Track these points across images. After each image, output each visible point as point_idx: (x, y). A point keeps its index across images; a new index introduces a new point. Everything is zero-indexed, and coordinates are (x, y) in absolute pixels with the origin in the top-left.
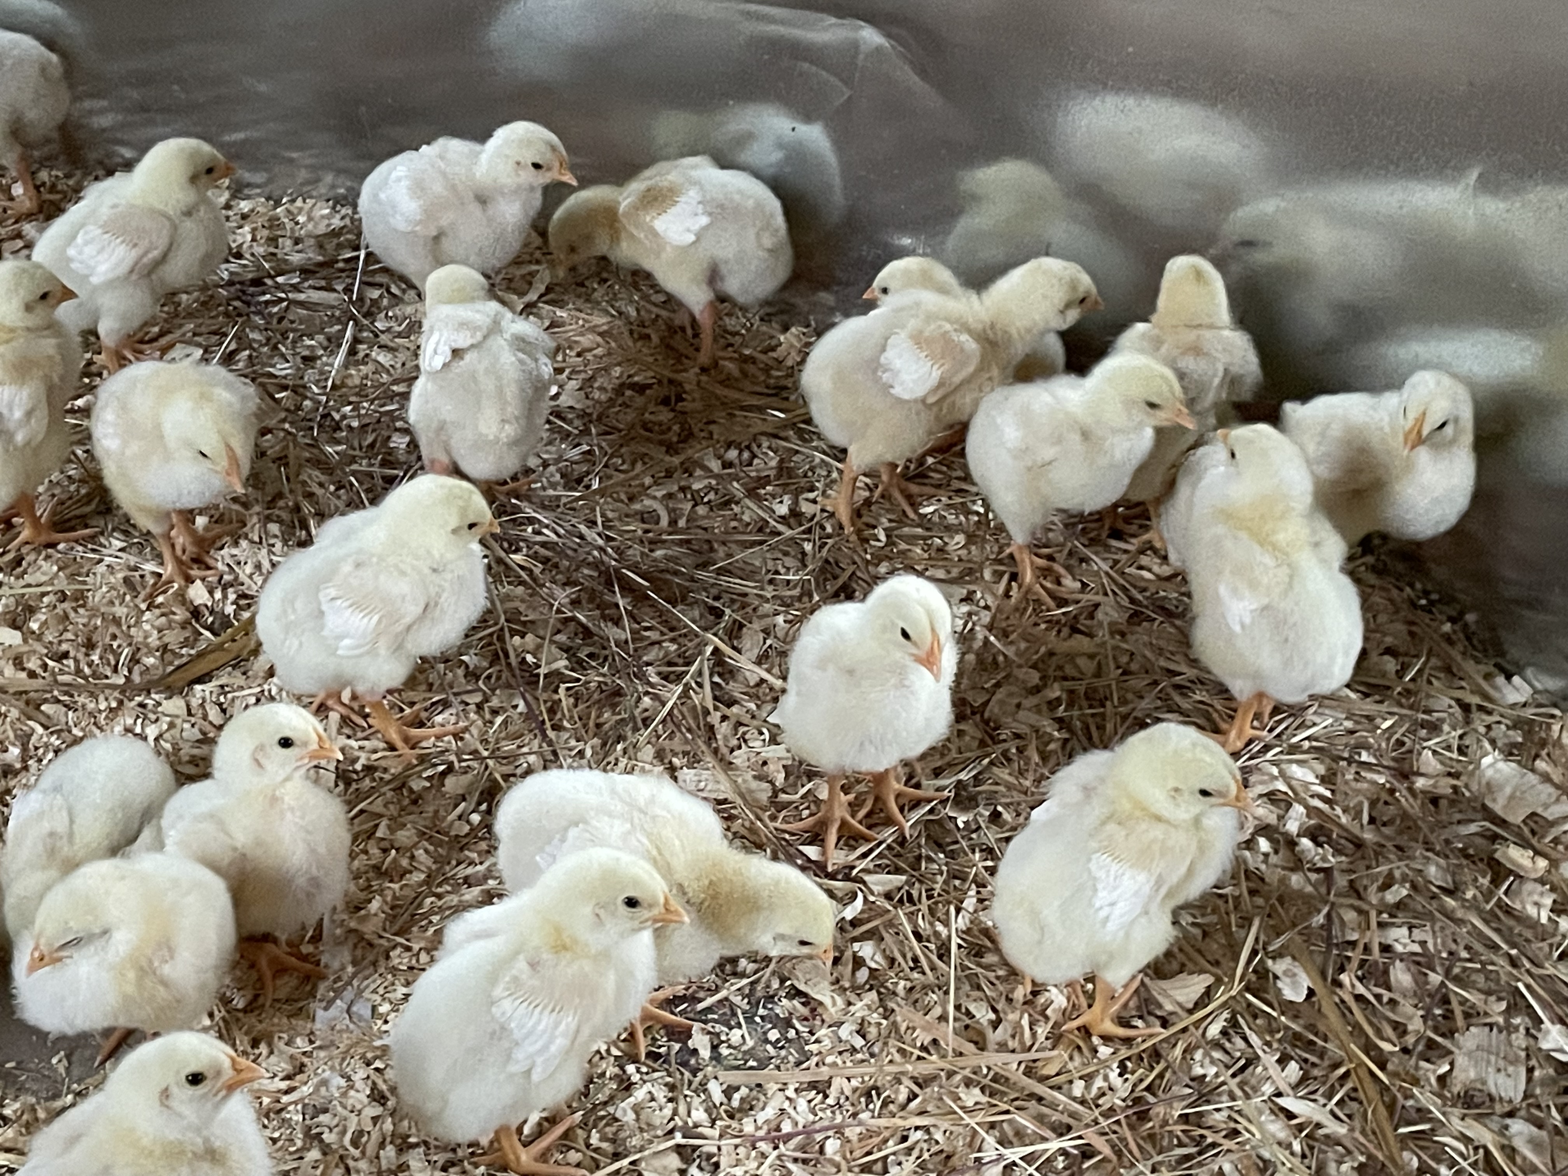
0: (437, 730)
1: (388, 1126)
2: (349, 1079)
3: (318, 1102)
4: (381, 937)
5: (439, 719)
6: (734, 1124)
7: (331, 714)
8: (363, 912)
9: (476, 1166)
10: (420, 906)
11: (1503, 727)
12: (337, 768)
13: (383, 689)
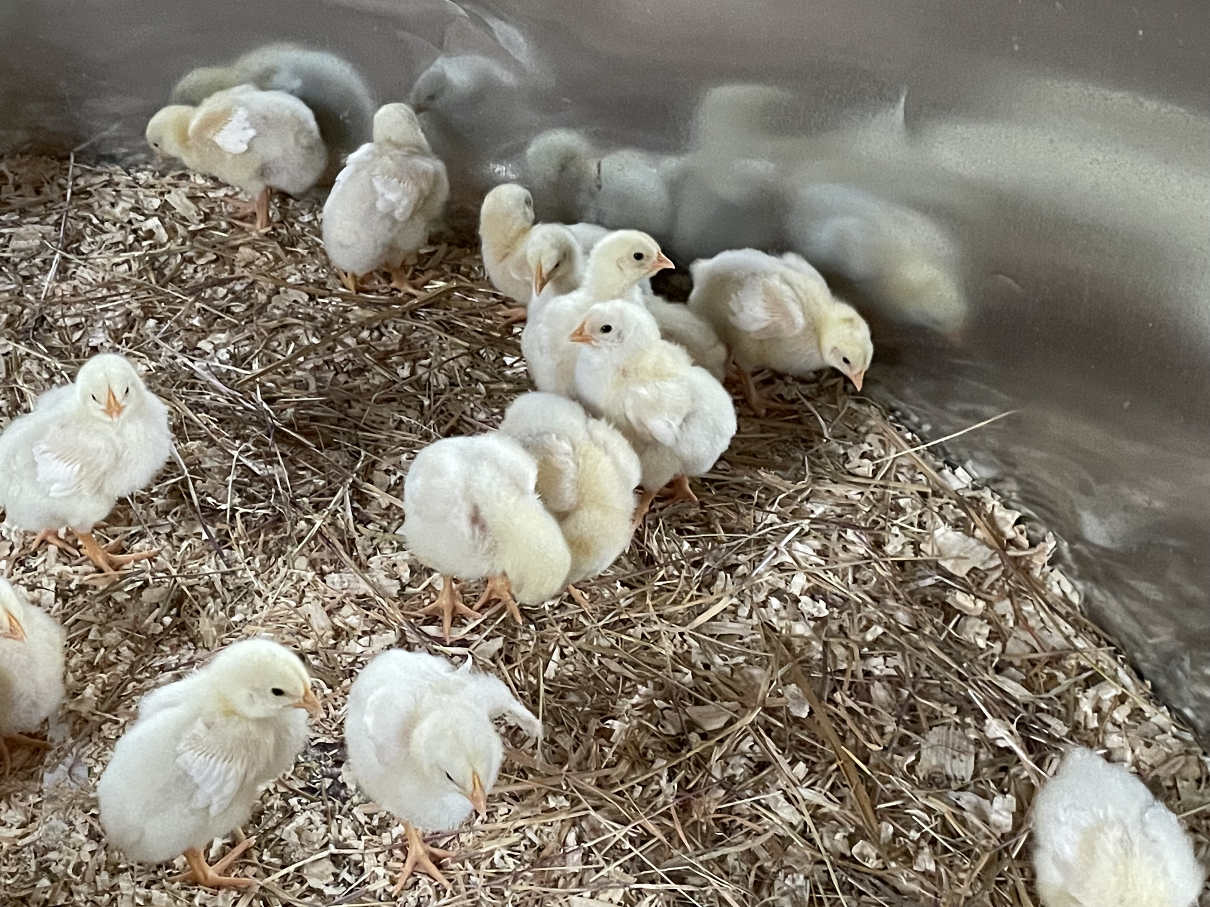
0: (136, 555)
1: (102, 856)
2: (70, 823)
3: (47, 843)
4: (94, 715)
5: (137, 546)
6: (375, 838)
7: (50, 547)
8: (80, 697)
9: (173, 882)
10: (125, 689)
11: (951, 507)
12: (56, 589)
13: (90, 525)
